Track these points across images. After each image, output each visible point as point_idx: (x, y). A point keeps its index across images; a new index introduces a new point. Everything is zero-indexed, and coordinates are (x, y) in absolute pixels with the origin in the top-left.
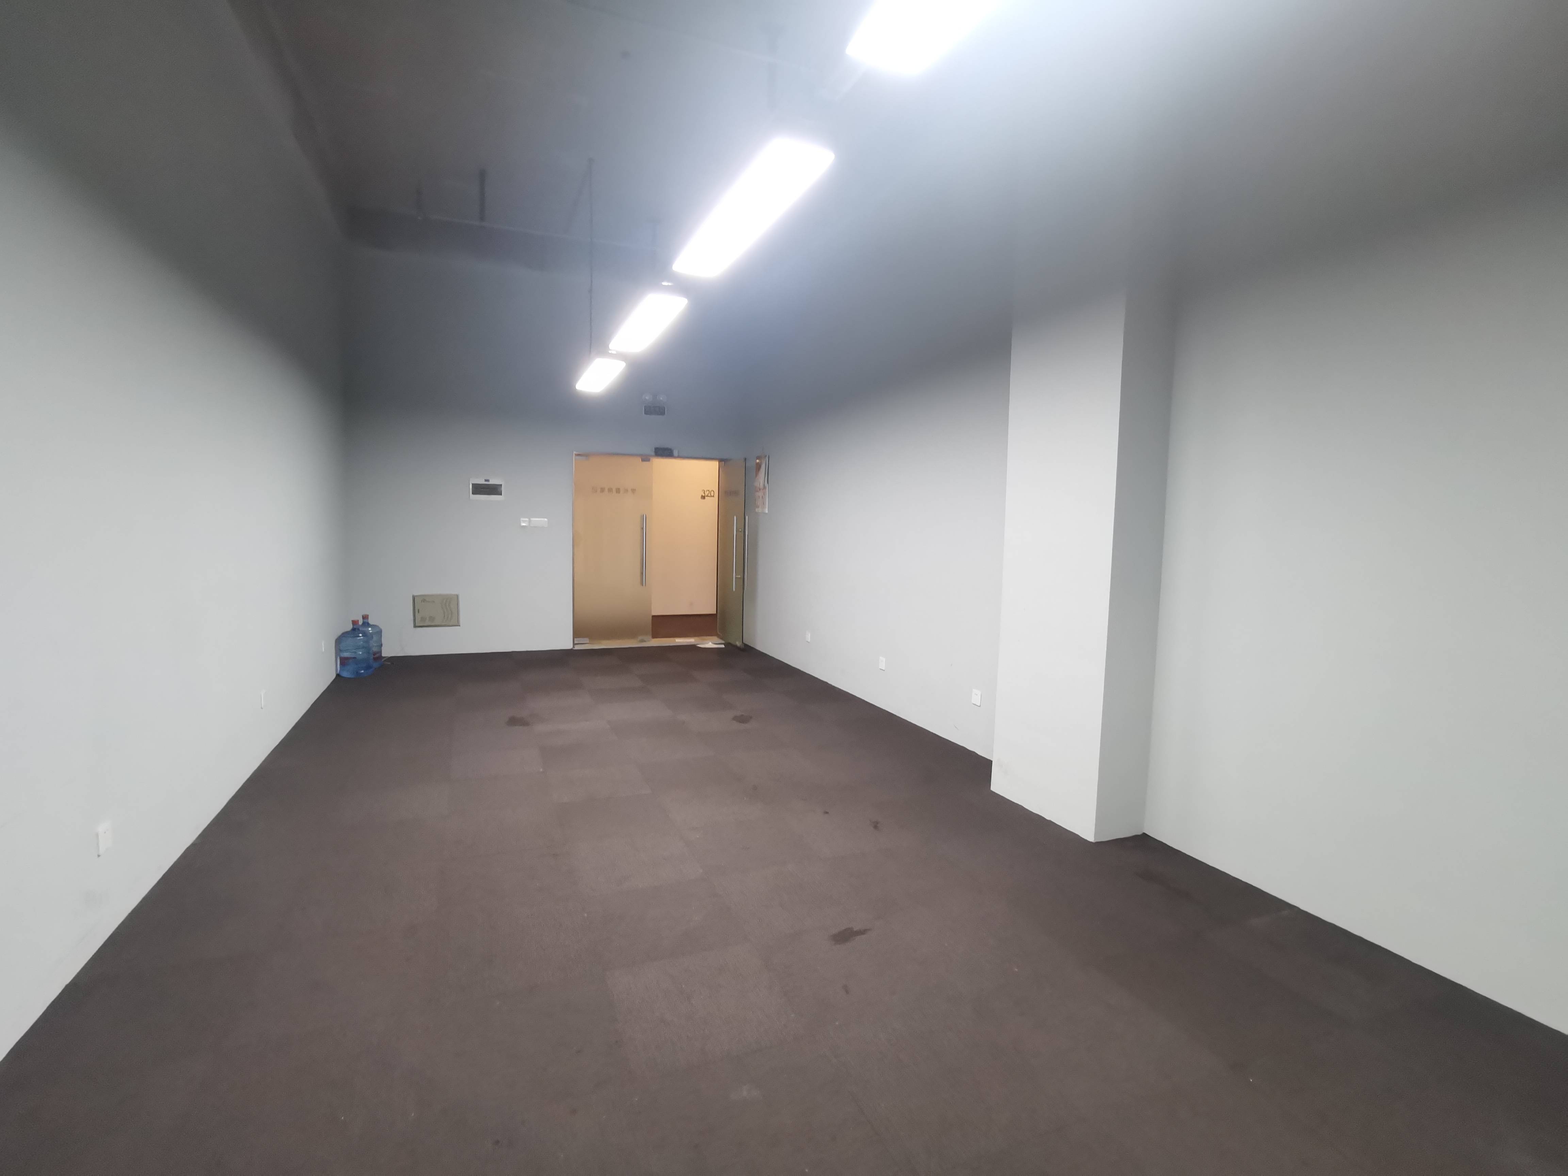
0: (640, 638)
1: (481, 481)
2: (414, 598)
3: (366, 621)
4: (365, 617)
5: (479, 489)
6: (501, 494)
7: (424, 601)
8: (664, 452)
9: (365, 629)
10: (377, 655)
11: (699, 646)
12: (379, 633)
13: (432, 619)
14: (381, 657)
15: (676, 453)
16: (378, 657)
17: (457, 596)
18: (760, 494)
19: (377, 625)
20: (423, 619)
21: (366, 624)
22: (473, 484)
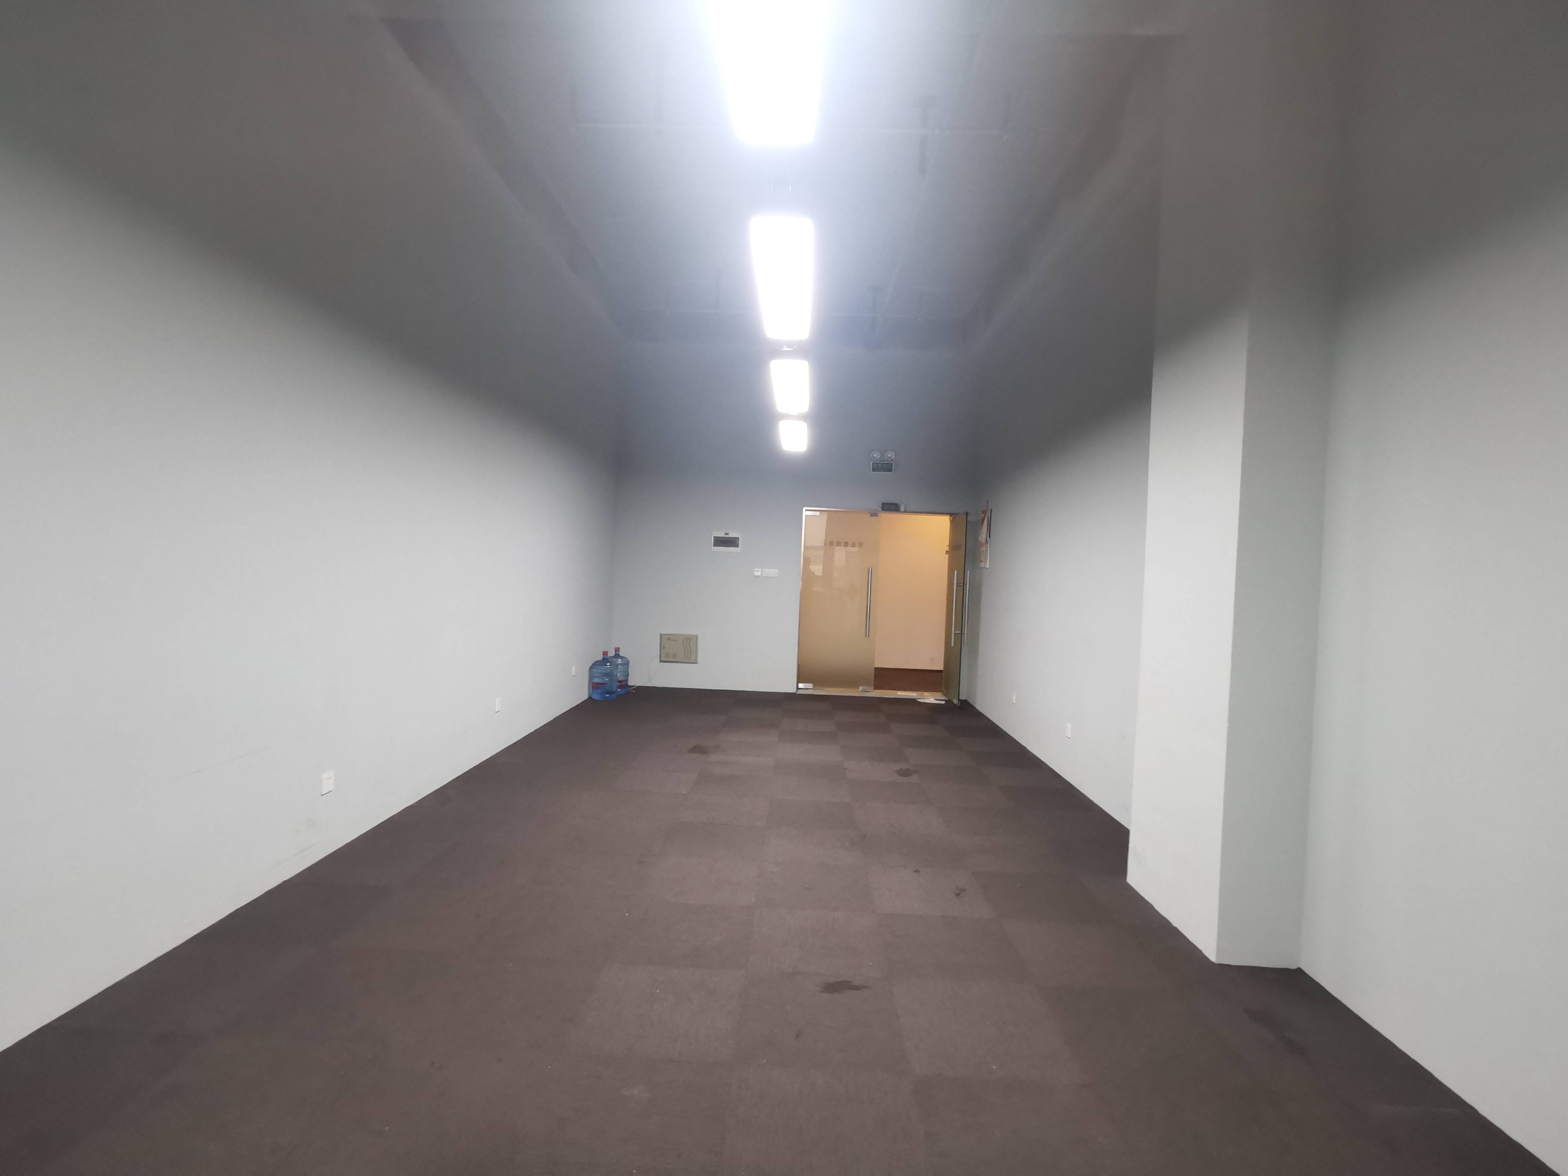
0: (861, 688)
1: (721, 534)
2: (661, 635)
3: (617, 653)
4: (617, 650)
5: (720, 542)
6: (738, 547)
7: (669, 639)
8: (891, 507)
9: (615, 660)
10: (623, 683)
11: (918, 700)
12: (626, 664)
13: (675, 656)
14: (627, 686)
15: (902, 509)
16: (624, 684)
17: (696, 636)
18: (983, 549)
19: (625, 656)
20: (667, 655)
21: (617, 656)
22: (714, 537)
